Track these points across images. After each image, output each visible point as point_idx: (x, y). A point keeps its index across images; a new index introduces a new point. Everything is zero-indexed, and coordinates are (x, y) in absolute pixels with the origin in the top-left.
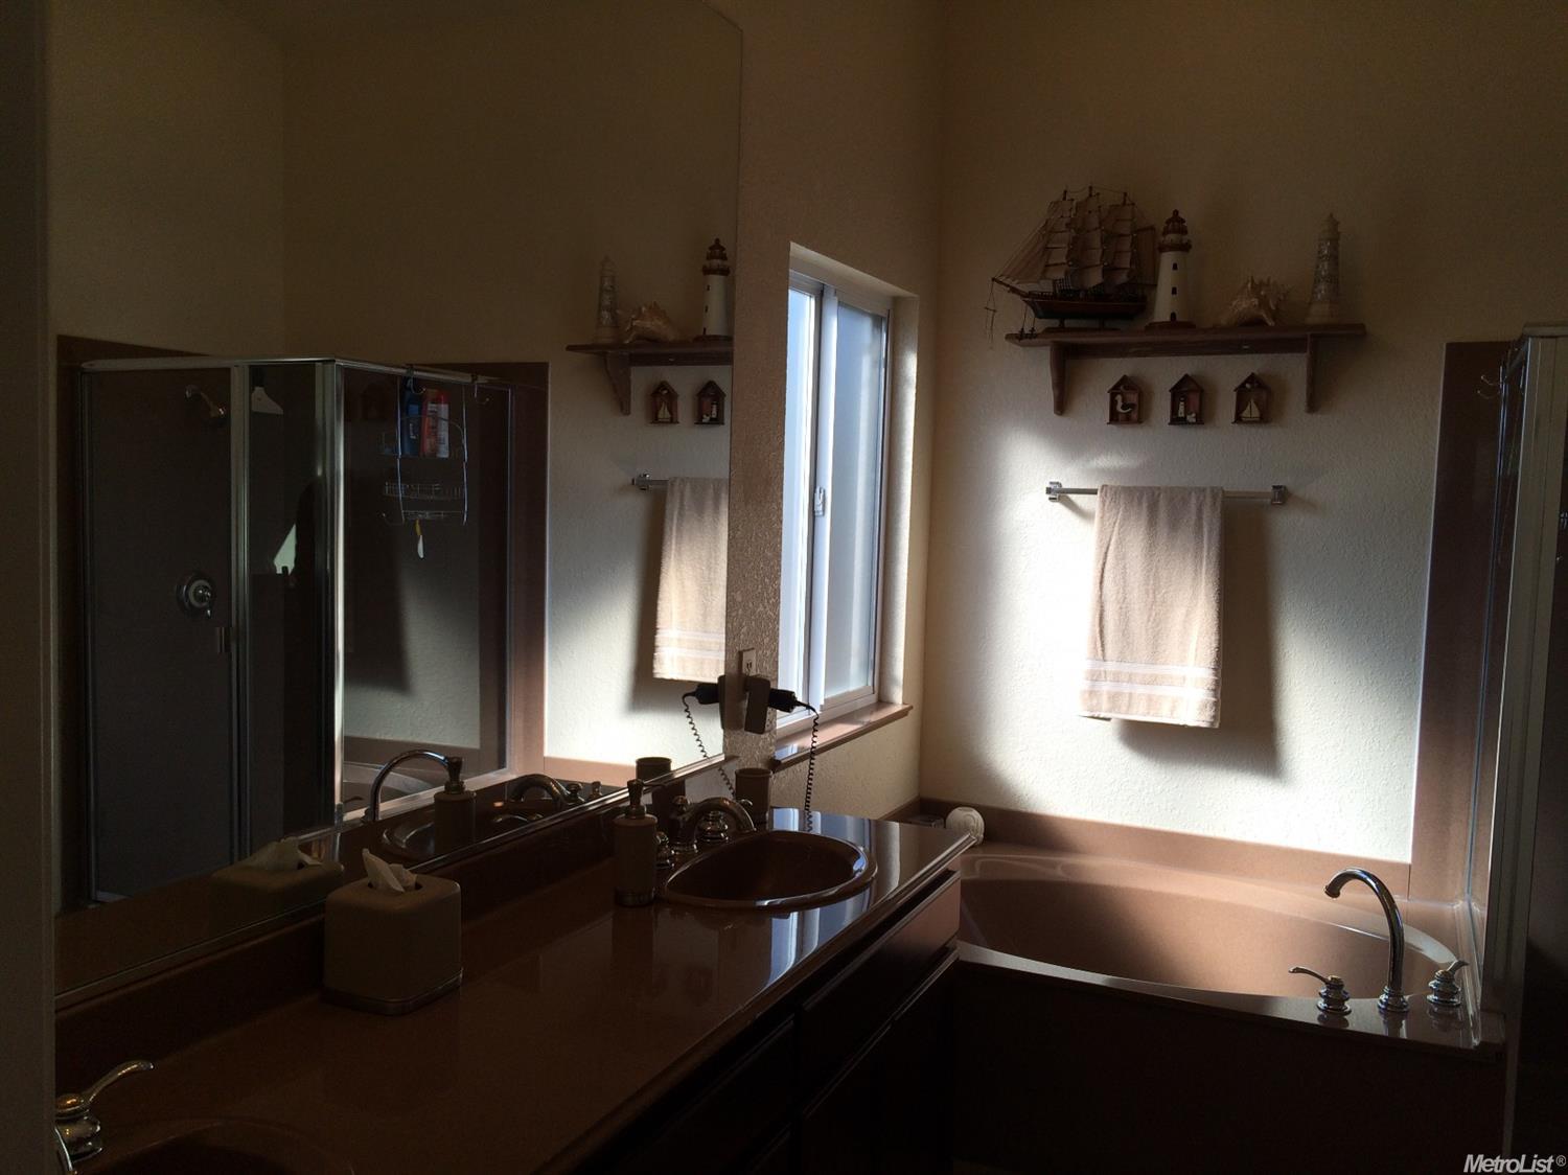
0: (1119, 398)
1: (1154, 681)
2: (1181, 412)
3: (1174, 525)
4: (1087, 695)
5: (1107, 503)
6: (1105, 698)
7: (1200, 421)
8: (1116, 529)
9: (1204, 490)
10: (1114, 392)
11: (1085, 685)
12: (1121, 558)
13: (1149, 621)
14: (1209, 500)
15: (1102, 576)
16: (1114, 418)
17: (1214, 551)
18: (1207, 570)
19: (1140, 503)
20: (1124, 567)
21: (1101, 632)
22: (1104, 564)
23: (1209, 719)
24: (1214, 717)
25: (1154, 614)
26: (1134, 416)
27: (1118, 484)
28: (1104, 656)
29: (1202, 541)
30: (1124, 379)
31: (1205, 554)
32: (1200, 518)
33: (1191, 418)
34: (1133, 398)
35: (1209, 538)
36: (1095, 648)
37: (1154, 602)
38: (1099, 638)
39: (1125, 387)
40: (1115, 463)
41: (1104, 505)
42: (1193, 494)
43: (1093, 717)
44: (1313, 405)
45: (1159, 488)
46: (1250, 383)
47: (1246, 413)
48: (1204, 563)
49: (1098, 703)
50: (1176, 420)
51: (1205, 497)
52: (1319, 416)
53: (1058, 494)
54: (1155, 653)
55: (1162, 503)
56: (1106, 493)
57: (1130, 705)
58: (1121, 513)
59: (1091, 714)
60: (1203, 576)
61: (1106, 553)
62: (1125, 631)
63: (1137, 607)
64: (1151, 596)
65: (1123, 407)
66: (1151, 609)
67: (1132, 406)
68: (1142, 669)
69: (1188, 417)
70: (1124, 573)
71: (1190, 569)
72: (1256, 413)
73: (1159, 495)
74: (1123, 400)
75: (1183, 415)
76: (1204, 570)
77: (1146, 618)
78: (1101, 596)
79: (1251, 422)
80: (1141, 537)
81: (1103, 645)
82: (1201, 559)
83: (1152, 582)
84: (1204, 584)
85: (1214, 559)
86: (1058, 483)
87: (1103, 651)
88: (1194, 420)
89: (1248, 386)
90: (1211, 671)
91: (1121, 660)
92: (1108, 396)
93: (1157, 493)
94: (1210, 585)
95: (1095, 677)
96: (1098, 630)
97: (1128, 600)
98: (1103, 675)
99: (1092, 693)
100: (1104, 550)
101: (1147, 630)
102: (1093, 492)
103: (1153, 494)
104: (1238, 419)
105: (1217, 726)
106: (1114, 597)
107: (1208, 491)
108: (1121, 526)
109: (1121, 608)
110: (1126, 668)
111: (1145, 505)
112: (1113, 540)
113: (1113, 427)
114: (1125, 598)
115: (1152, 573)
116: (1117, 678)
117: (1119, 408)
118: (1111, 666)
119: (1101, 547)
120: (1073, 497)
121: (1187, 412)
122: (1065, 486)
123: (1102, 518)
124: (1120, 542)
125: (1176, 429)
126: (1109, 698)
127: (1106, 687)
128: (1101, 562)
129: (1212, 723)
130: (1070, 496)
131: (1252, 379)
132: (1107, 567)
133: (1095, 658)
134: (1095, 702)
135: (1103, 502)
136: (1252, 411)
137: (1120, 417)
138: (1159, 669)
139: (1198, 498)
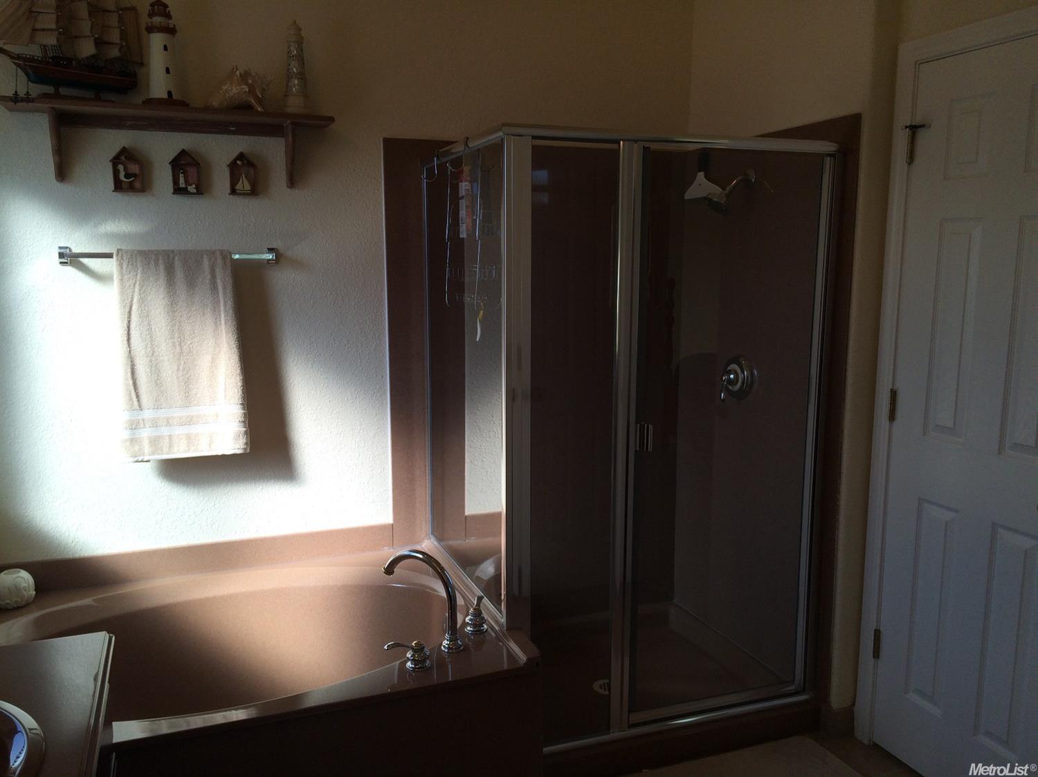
0: (121, 167)
1: (190, 421)
2: (182, 183)
3: (191, 284)
4: (128, 444)
5: (125, 266)
6: (146, 444)
7: (200, 192)
8: (137, 289)
9: (213, 252)
10: (116, 161)
11: (126, 434)
12: (145, 315)
13: (178, 370)
14: (219, 261)
15: (129, 334)
16: (118, 186)
17: (230, 304)
18: (225, 323)
19: (157, 265)
20: (149, 324)
21: (135, 384)
22: (129, 322)
23: (243, 446)
24: (246, 444)
25: (182, 363)
26: (138, 185)
27: (133, 248)
28: (140, 406)
29: (218, 296)
30: (124, 151)
31: (222, 308)
32: (213, 276)
33: (192, 189)
34: (134, 168)
35: (225, 294)
36: (131, 399)
37: (181, 353)
38: (133, 391)
39: (126, 158)
40: (124, 228)
41: (122, 268)
42: (205, 256)
43: (137, 461)
44: (292, 182)
45: (173, 251)
46: (240, 160)
47: (239, 186)
48: (223, 315)
49: (140, 449)
50: (178, 190)
51: (216, 259)
52: (297, 191)
53: (68, 258)
54: (188, 397)
55: (177, 263)
56: (122, 256)
57: (171, 446)
58: (139, 275)
59: (136, 459)
60: (223, 327)
61: (130, 312)
62: (158, 382)
63: (166, 358)
64: (178, 348)
65: (127, 176)
66: (179, 359)
67: (135, 175)
68: (177, 413)
69: (189, 188)
70: (150, 330)
71: (210, 321)
72: (247, 187)
73: (173, 258)
74: (125, 169)
75: (183, 186)
76: (223, 322)
77: (176, 368)
78: (130, 352)
79: (244, 194)
80: (161, 296)
81: (138, 396)
82: (220, 311)
83: (176, 335)
84: (224, 335)
85: (231, 311)
86: (67, 248)
87: (138, 401)
88: (195, 191)
89: (239, 162)
90: (240, 406)
91: (157, 407)
92: (110, 165)
93: (171, 256)
94: (230, 335)
95: (134, 426)
96: (131, 382)
97: (157, 353)
98: (141, 422)
99: (133, 441)
100: (127, 310)
101: (178, 378)
102: (109, 256)
103: (169, 257)
104: (233, 191)
105: (248, 451)
106: (143, 352)
107: (218, 254)
108: (141, 287)
109: (151, 361)
110: (162, 414)
111: (162, 267)
112: (135, 300)
113: (119, 195)
114: (154, 352)
115: (177, 328)
116: (155, 424)
117: (122, 176)
118: (148, 414)
119: (124, 307)
120: (85, 261)
121: (186, 182)
122: (76, 250)
123: (121, 280)
124: (142, 301)
125: (179, 199)
126: (150, 442)
127: (145, 433)
128: (126, 321)
129: (245, 449)
130: (81, 260)
131: (241, 156)
132: (133, 325)
133: (132, 409)
134: (137, 448)
135: (121, 265)
136: (244, 185)
137: (124, 186)
138: (193, 411)
139: (210, 259)
